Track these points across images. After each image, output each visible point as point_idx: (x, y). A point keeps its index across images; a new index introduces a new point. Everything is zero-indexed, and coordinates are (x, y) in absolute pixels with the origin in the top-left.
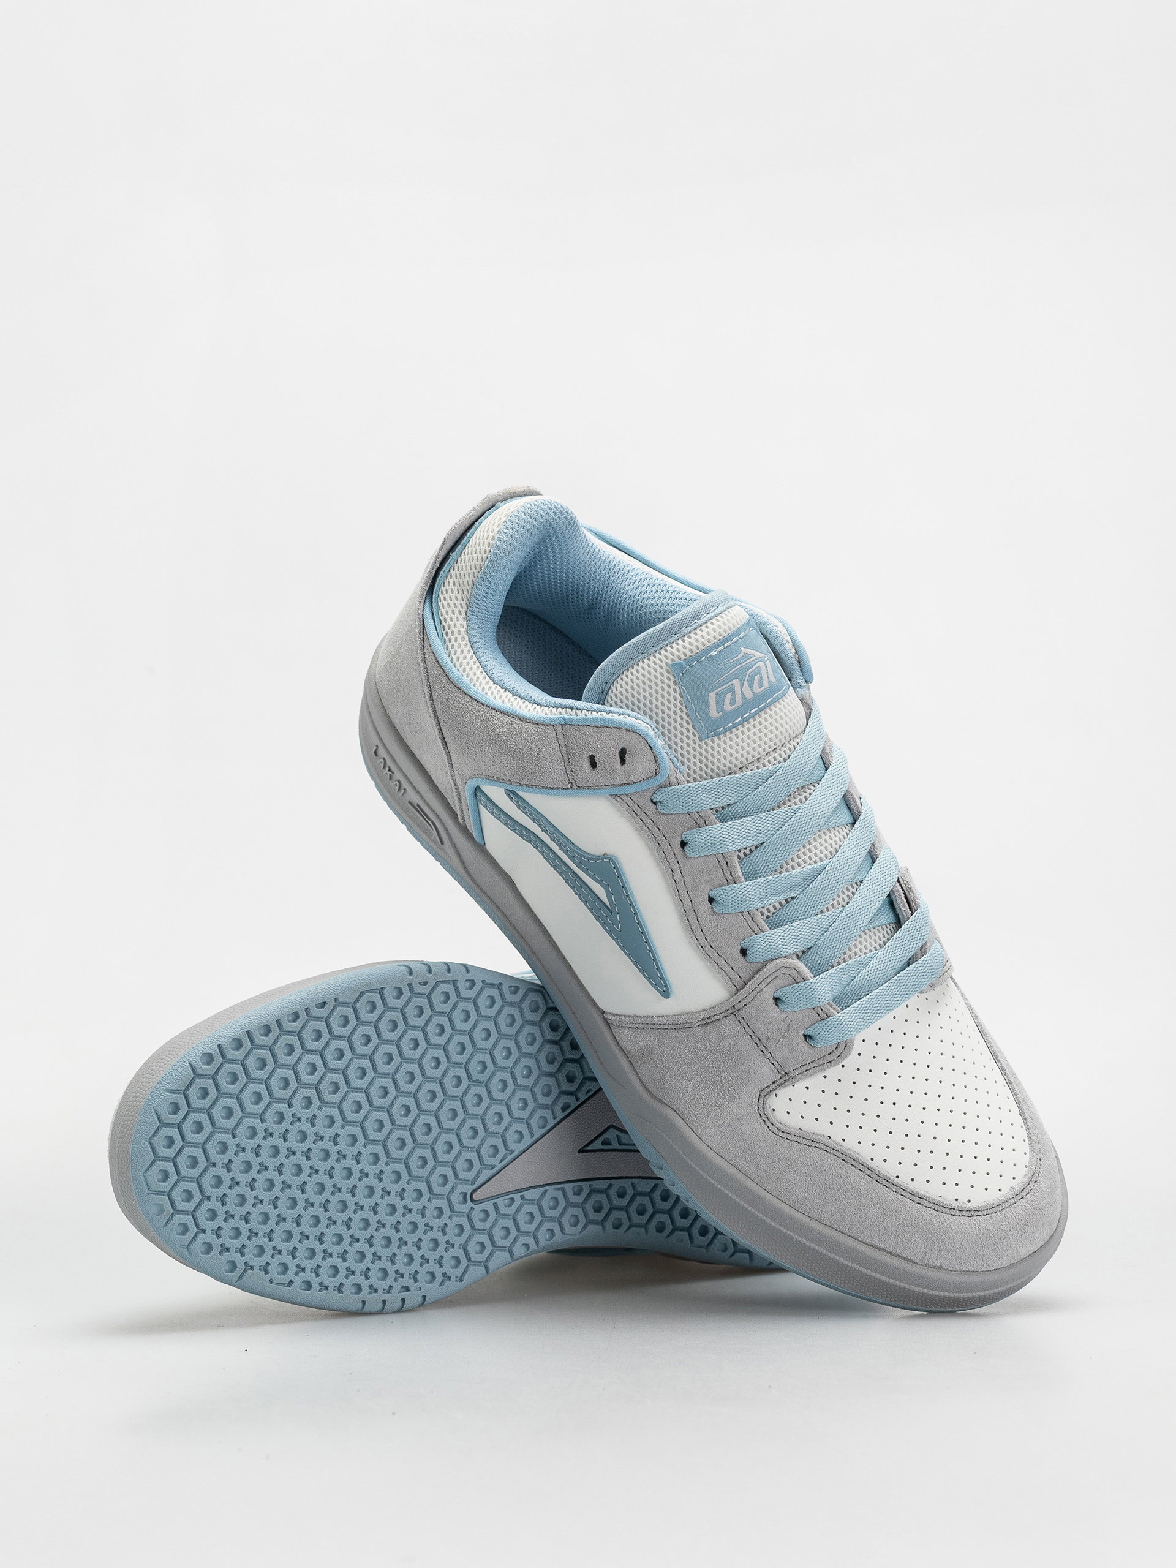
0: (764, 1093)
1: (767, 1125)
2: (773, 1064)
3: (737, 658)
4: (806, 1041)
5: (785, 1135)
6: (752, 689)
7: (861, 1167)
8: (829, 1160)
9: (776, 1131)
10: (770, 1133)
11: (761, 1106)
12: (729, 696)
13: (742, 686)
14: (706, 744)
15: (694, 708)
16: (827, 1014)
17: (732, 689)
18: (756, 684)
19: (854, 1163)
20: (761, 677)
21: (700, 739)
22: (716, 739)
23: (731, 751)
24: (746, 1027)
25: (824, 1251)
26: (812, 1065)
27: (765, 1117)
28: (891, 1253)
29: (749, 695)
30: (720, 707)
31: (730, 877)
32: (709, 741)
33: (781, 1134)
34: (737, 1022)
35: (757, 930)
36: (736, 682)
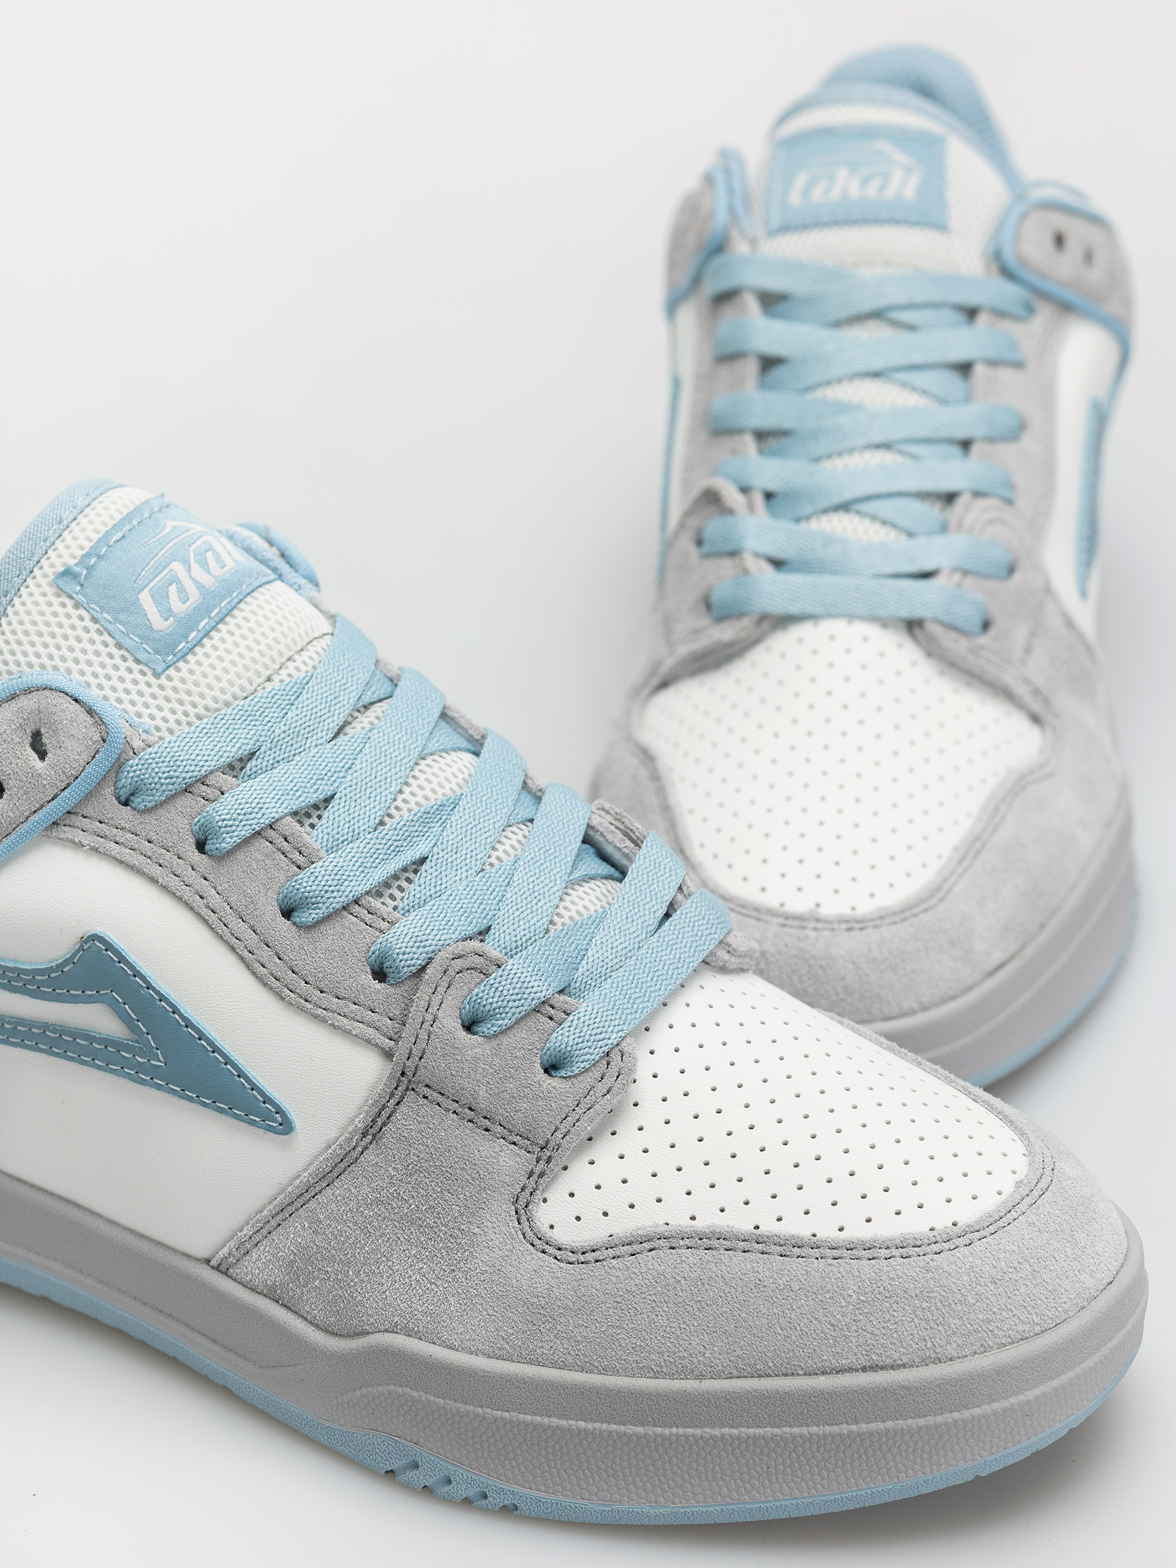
0: (522, 1202)
1: (550, 1255)
2: (514, 1143)
3: (163, 534)
4: (550, 1075)
5: (590, 1256)
6: (209, 572)
7: (742, 1245)
8: (684, 1259)
9: (572, 1258)
10: (562, 1265)
11: (527, 1229)
12: (173, 589)
13: (189, 570)
14: (169, 678)
15: (123, 630)
16: (564, 1012)
17: (174, 580)
18: (212, 563)
19: (728, 1244)
20: (217, 555)
21: (157, 675)
22: (181, 664)
23: (216, 672)
24: (440, 1098)
25: (751, 1431)
26: (579, 1111)
27: (542, 1243)
28: (864, 1369)
29: (207, 581)
30: (167, 613)
31: (301, 858)
32: (171, 672)
33: (582, 1258)
34: (421, 1101)
35: (384, 925)
36: (176, 566)
